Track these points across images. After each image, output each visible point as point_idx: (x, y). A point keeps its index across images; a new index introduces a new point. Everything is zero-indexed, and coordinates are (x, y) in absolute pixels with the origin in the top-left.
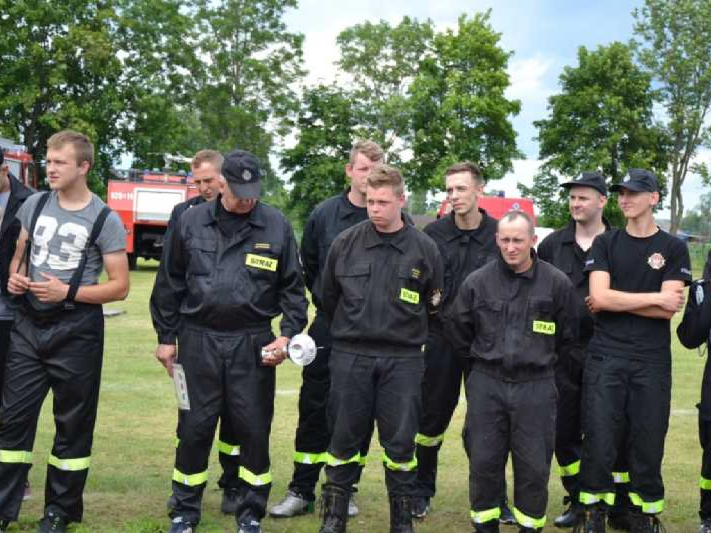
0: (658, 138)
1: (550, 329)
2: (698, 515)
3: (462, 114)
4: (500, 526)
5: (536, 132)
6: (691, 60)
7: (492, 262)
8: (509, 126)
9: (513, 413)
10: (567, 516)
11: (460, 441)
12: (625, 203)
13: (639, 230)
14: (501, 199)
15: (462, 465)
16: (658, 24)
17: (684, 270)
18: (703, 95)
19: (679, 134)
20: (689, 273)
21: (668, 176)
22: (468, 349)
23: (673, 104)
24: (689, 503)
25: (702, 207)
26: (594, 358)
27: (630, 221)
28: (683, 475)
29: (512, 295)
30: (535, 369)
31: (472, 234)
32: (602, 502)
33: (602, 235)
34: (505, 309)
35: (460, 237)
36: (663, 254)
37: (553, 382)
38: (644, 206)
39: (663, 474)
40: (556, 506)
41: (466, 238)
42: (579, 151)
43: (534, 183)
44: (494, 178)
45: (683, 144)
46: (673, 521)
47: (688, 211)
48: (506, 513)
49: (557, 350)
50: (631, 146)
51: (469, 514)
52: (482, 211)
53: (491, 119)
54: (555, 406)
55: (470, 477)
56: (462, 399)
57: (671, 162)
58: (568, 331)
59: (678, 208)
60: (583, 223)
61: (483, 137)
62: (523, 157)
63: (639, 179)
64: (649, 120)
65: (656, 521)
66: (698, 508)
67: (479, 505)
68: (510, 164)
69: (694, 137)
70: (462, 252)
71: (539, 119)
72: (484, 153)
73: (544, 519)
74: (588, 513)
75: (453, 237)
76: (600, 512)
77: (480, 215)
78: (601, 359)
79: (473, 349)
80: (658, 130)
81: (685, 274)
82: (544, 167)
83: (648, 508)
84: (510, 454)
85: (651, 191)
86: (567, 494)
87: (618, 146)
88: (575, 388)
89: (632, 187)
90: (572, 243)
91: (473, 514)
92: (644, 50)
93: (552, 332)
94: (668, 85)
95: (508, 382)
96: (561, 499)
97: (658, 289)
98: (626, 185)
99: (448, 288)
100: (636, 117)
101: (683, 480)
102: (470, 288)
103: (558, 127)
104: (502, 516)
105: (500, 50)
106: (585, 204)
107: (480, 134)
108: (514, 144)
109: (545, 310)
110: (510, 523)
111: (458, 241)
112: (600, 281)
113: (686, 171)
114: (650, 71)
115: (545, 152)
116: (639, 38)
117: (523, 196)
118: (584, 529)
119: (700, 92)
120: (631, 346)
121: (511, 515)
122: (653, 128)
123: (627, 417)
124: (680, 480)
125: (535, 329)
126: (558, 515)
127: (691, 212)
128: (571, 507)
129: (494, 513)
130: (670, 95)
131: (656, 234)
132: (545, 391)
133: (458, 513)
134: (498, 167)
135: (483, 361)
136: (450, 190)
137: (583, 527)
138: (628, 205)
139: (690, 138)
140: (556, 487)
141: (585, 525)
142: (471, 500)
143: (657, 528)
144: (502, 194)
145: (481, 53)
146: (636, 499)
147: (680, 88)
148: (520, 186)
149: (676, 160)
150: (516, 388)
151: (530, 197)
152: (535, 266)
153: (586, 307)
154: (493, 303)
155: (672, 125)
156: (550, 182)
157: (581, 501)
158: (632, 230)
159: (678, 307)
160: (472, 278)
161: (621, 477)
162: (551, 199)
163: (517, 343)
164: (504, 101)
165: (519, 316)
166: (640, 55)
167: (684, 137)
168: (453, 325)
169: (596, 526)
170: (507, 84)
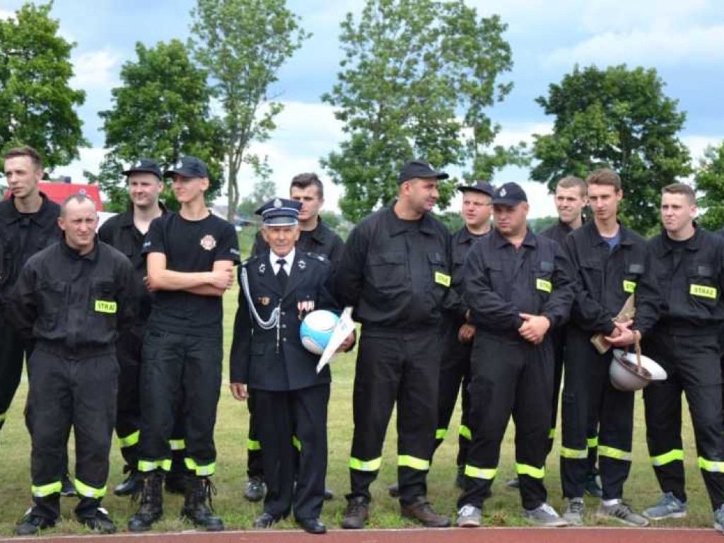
0: (216, 131)
1: (111, 308)
2: (246, 474)
3: (27, 101)
4: (61, 500)
5: (101, 122)
6: (241, 59)
7: (53, 245)
8: (74, 115)
9: (75, 389)
10: (126, 484)
11: (23, 420)
12: (179, 189)
13: (192, 214)
14: (68, 184)
15: (26, 443)
16: (211, 24)
17: (233, 251)
18: (253, 92)
19: (233, 127)
20: (238, 253)
21: (225, 164)
22: (31, 329)
23: (227, 99)
24: (239, 463)
25: (255, 195)
26: (152, 334)
27: (184, 207)
28: (235, 439)
29: (74, 276)
30: (96, 347)
31: (32, 217)
32: (160, 469)
33: (159, 218)
34: (67, 289)
35: (20, 220)
36: (214, 236)
37: (114, 358)
38: (196, 192)
39: (215, 440)
40: (117, 476)
41: (26, 221)
42: (143, 140)
43: (101, 170)
44: (60, 164)
45: (237, 136)
46: (225, 481)
47: (243, 199)
48: (67, 485)
49: (119, 328)
50: (191, 137)
51: (30, 489)
52: (42, 194)
53: (57, 107)
54: (116, 381)
55: (33, 454)
56: (24, 378)
57: (228, 152)
58: (128, 310)
59: (234, 195)
60: (143, 208)
61: (49, 124)
62: (89, 146)
63: (191, 166)
64: (207, 113)
65: (208, 483)
66: (246, 468)
67: (40, 479)
68: (77, 153)
69: (246, 130)
70: (23, 236)
71: (104, 109)
72: (50, 139)
73: (105, 488)
74: (146, 480)
75: (13, 220)
76: (158, 478)
77: (40, 199)
78: (158, 335)
79: (36, 329)
80: (216, 123)
81: (233, 254)
82: (109, 155)
83: (202, 471)
84: (72, 429)
85: (202, 177)
86: (126, 463)
87: (179, 137)
88: (134, 363)
89: (183, 173)
90: (131, 227)
91: (34, 489)
92: (201, 49)
93: (114, 311)
94: (222, 82)
95: (71, 360)
96: (121, 468)
97: (210, 269)
98: (179, 172)
99: (8, 270)
100: (196, 111)
101: (234, 443)
102: (32, 270)
103: (123, 118)
104: (63, 489)
105: (61, 40)
106: (147, 189)
107: (45, 121)
108: (80, 133)
109: (107, 290)
110: (71, 495)
111: (17, 225)
112: (157, 261)
113: (241, 160)
114: (205, 68)
115: (110, 141)
116: (195, 37)
117: (90, 183)
118: (143, 495)
119: (251, 89)
120: (186, 322)
121: (72, 486)
122: (211, 121)
123: (183, 388)
124: (232, 444)
125: (97, 308)
126: (118, 484)
127: (246, 199)
128: (131, 475)
129: (56, 487)
130: (224, 91)
131: (207, 218)
132: (107, 367)
133: (20, 489)
134: (64, 154)
135: (46, 340)
136: (9, 174)
137: (141, 494)
138: (182, 190)
139: (243, 130)
140: (116, 458)
141: (142, 491)
142: (32, 474)
143: (209, 489)
144: (68, 180)
145: (43, 42)
146: (190, 464)
147: (233, 84)
148: (86, 174)
149: (232, 151)
150: (78, 365)
151: (97, 183)
152: (96, 248)
153: (145, 286)
154: (57, 284)
155: (227, 119)
156: (115, 169)
157: (140, 469)
158: (185, 214)
159: (229, 285)
160: (33, 260)
161: (176, 445)
162: (118, 185)
163: (80, 323)
164: (68, 90)
165: (82, 297)
166: (196, 52)
167: (238, 130)
168: (14, 306)
169: (153, 491)
170: (70, 74)
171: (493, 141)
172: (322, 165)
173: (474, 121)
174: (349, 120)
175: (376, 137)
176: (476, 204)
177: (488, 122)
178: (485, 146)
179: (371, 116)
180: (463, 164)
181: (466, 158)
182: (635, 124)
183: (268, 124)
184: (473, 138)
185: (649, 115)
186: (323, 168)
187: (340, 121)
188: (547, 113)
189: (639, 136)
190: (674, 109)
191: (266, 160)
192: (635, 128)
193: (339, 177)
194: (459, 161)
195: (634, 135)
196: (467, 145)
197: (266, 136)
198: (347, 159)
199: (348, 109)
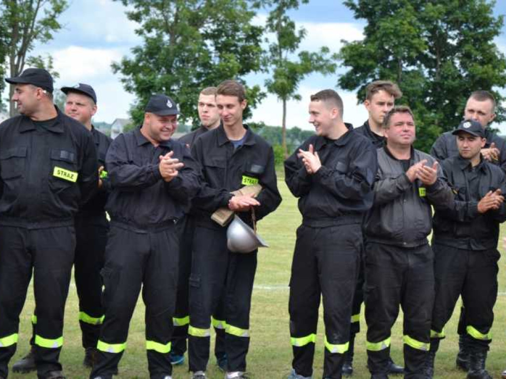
171: (297, 47)
172: (114, 70)
173: (278, 25)
174: (143, 22)
175: (173, 40)
176: (78, 104)
177: (292, 25)
178: (289, 52)
179: (166, 18)
180: (267, 71)
181: (269, 64)
182: (450, 29)
183: (51, 23)
184: (277, 42)
185: (464, 20)
186: (115, 72)
187: (134, 22)
188: (357, 17)
189: (454, 43)
190: (491, 12)
191: (51, 62)
192: (451, 33)
193: (133, 84)
194: (262, 67)
195: (450, 41)
196: (271, 50)
197: (48, 36)
198: (141, 64)
199: (142, 9)
